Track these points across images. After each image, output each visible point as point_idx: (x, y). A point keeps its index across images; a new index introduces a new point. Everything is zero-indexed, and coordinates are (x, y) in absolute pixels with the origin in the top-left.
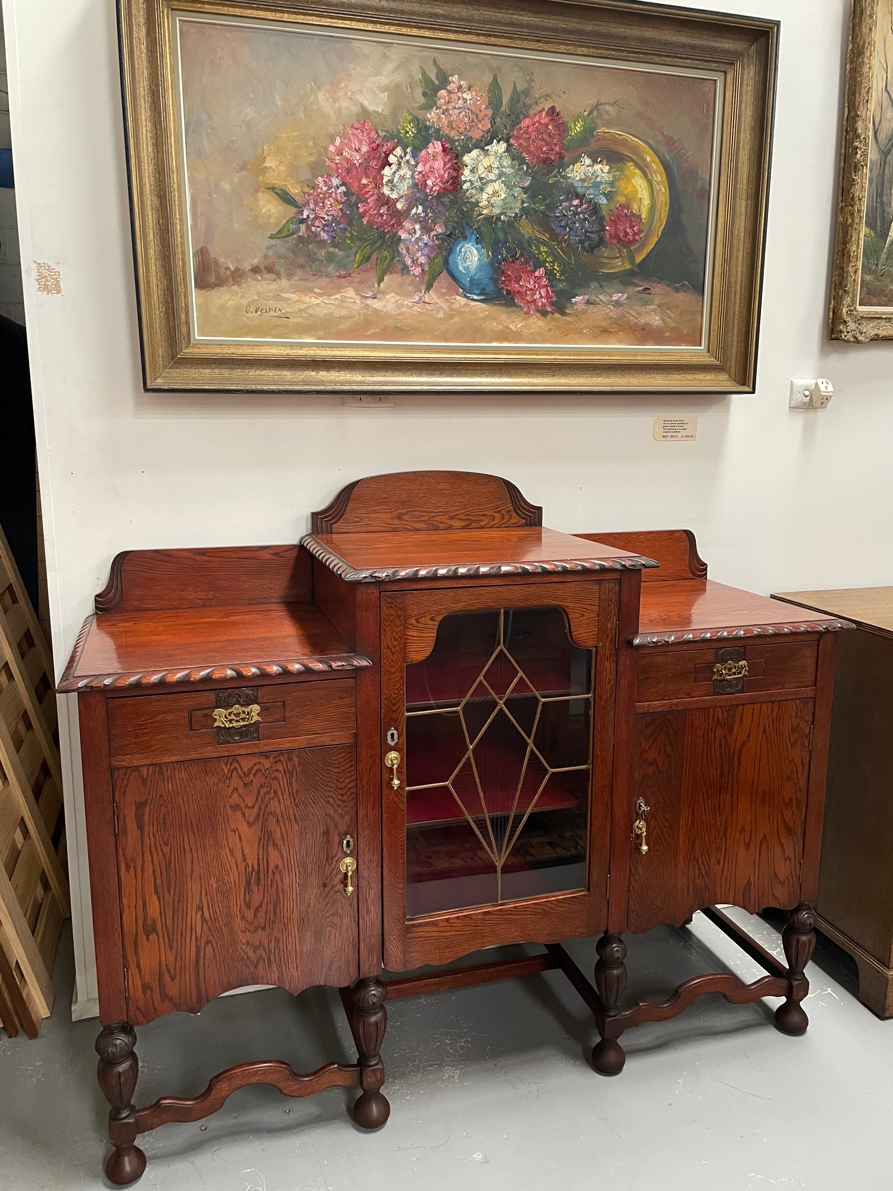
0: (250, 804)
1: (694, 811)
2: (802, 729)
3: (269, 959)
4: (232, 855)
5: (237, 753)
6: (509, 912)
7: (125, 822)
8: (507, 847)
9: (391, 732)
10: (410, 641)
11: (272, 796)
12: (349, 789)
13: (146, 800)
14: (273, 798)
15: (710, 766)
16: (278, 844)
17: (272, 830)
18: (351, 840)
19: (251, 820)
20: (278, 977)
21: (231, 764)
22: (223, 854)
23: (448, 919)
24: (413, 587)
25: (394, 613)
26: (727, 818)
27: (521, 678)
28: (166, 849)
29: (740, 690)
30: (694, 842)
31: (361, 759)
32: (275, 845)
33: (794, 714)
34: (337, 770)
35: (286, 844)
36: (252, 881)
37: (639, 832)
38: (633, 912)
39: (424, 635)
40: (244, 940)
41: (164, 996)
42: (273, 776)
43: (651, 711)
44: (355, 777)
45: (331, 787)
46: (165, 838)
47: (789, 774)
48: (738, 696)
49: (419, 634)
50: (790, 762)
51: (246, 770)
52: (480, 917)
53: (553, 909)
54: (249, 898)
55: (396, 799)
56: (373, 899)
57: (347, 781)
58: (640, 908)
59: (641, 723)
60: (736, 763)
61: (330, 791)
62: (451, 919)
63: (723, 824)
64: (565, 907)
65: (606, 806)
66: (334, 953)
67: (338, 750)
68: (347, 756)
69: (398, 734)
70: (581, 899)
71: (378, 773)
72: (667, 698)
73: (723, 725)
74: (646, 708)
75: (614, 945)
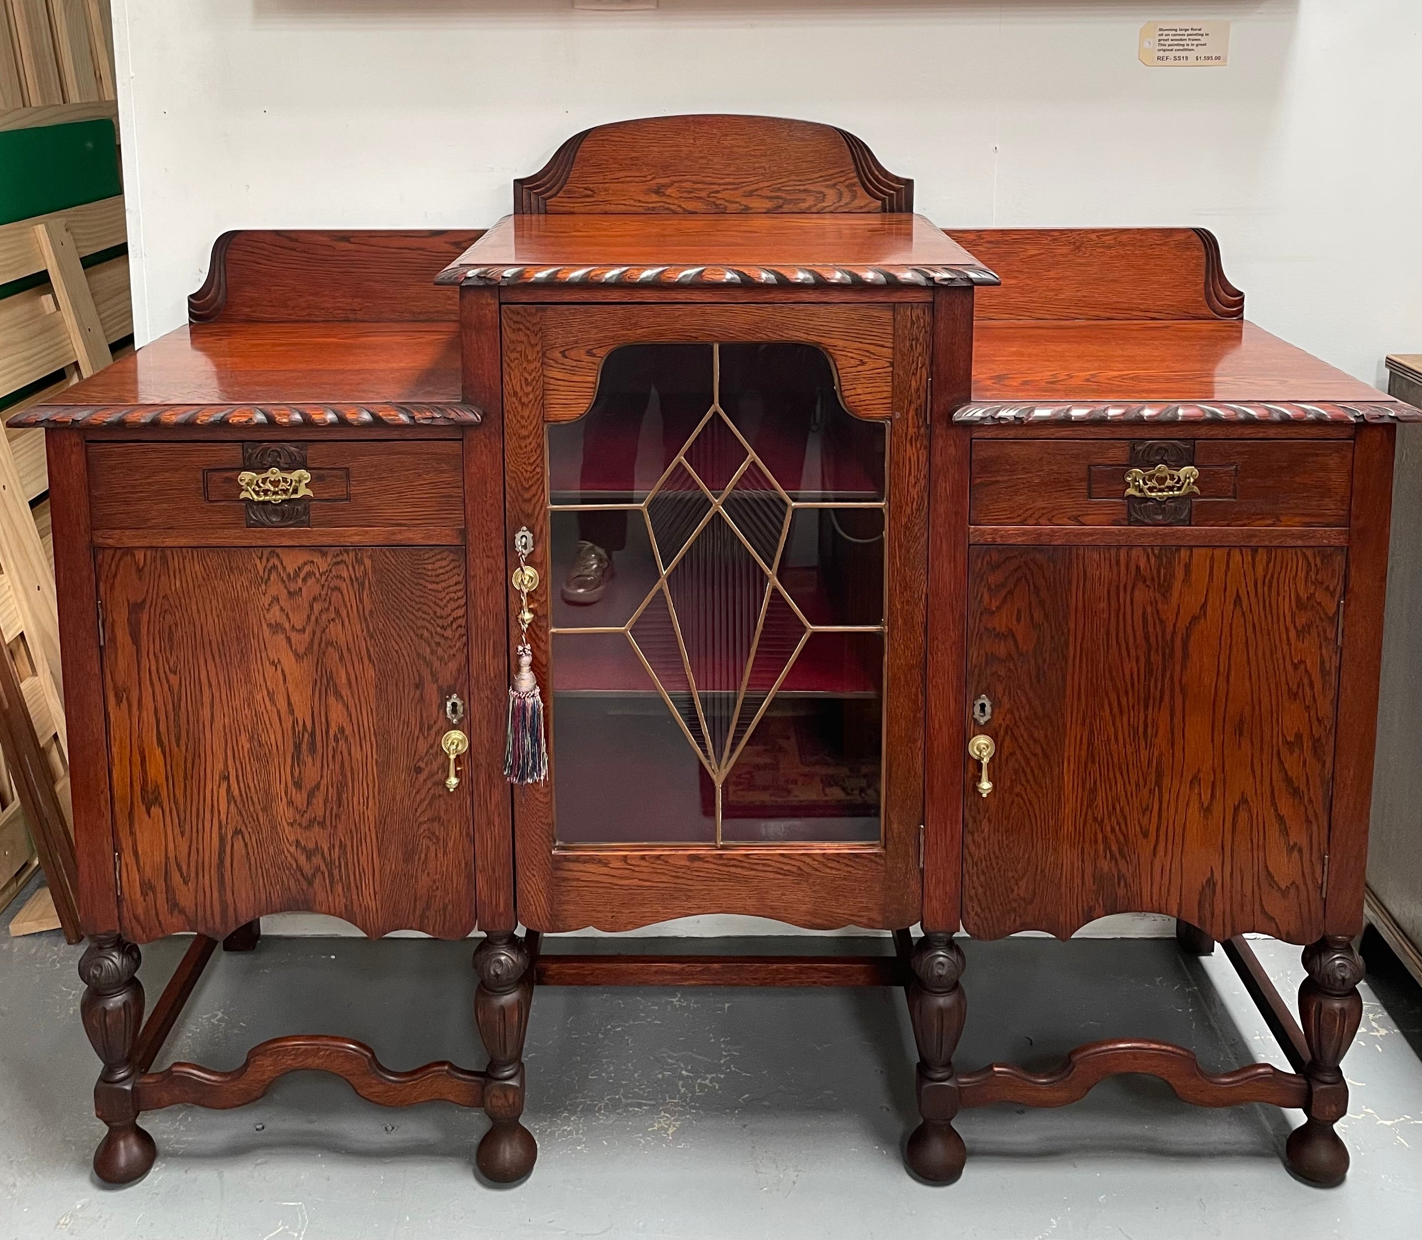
0: (299, 626)
1: (1092, 732)
2: (1320, 604)
3: (331, 875)
4: (272, 700)
5: (276, 542)
6: (732, 863)
7: (113, 631)
8: (731, 752)
9: (522, 533)
10: (552, 387)
11: (333, 616)
12: (455, 619)
13: (144, 601)
14: (333, 620)
15: (1125, 654)
16: (344, 693)
17: (334, 670)
18: (459, 703)
19: (301, 650)
20: (346, 906)
21: (268, 560)
22: (259, 697)
23: (625, 856)
24: (557, 299)
25: (524, 339)
26: (1161, 755)
27: (753, 463)
28: (174, 679)
29: (1184, 520)
30: (1093, 791)
31: (472, 574)
32: (338, 695)
33: (1302, 575)
34: (435, 586)
35: (356, 697)
36: (304, 747)
38: (971, 899)
39: (575, 378)
40: (292, 838)
41: (174, 905)
42: (332, 585)
43: (999, 541)
44: (463, 601)
45: (424, 612)
46: (171, 664)
47: (1295, 688)
48: (1178, 530)
49: (568, 377)
50: (1295, 667)
51: (290, 570)
52: (683, 863)
53: (816, 870)
54: (300, 772)
56: (497, 805)
57: (452, 605)
58: (985, 894)
59: (980, 561)
60: (1178, 654)
61: (424, 619)
62: (634, 857)
63: (1154, 764)
64: (839, 870)
65: (915, 702)
66: (434, 882)
67: (436, 554)
68: (451, 566)
69: (533, 538)
70: (871, 861)
71: (502, 602)
72: (1032, 522)
73: (1148, 582)
74: (990, 536)
75: (937, 953)
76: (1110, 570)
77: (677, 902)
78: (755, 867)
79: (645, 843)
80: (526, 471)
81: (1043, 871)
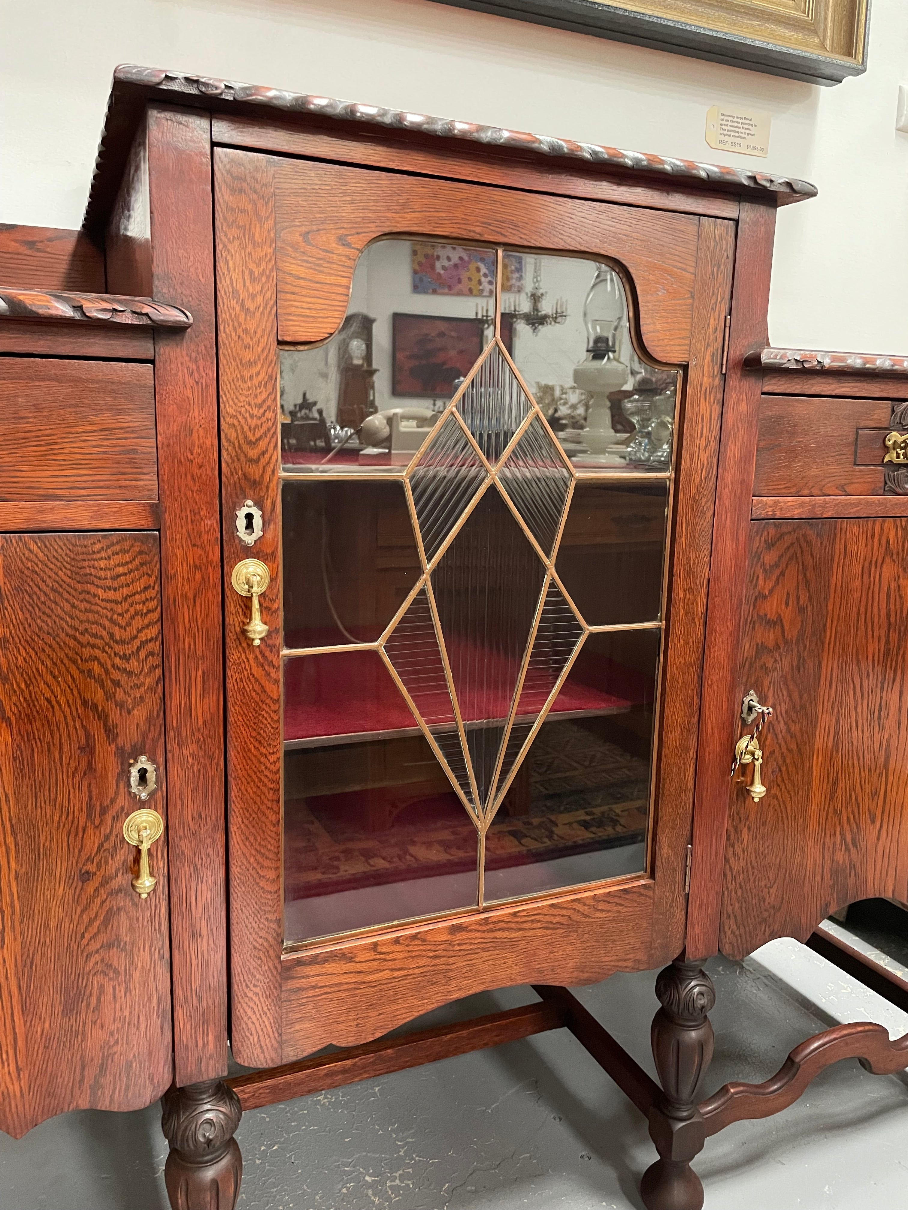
6: (501, 925)
8: (498, 789)
9: (244, 511)
10: (289, 289)
12: (143, 644)
15: (870, 636)
23: (375, 944)
26: (890, 736)
27: (537, 419)
30: (835, 783)
31: (171, 572)
34: (111, 595)
37: (747, 759)
38: (729, 917)
43: (780, 514)
44: (156, 615)
45: (95, 636)
52: (445, 937)
53: (586, 916)
55: (257, 672)
56: (206, 908)
57: (138, 622)
58: (741, 908)
59: (758, 538)
61: (93, 646)
62: (385, 943)
63: (884, 747)
64: (608, 911)
65: (690, 706)
66: (112, 1033)
67: (113, 545)
68: (137, 561)
69: (263, 516)
70: (642, 894)
71: (216, 611)
72: (806, 492)
73: (894, 557)
74: (771, 509)
75: (693, 983)
76: (866, 545)
77: (435, 989)
78: (524, 926)
79: (395, 923)
80: (252, 416)
81: (790, 874)
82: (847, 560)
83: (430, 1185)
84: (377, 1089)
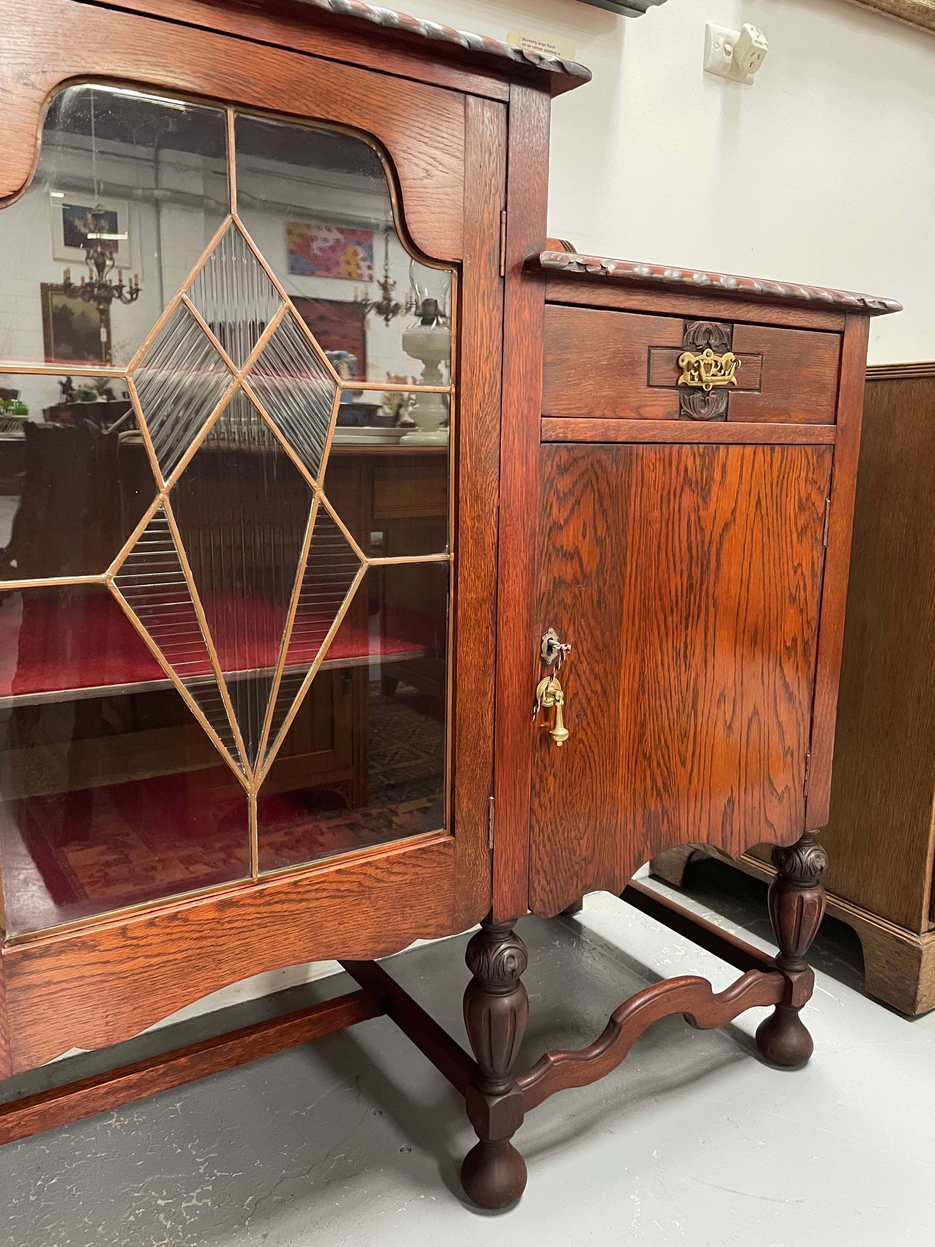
1: (643, 659)
2: (814, 504)
6: (277, 898)
15: (672, 570)
23: (124, 929)
27: (289, 313)
29: (722, 414)
30: (643, 725)
33: (803, 474)
37: (549, 702)
38: (538, 872)
48: (720, 427)
50: (795, 570)
52: (211, 915)
53: (379, 881)
58: (551, 863)
59: (549, 463)
60: (713, 565)
62: (137, 926)
63: (692, 686)
64: (405, 874)
65: (485, 644)
70: (441, 853)
72: (598, 413)
73: (693, 486)
74: (561, 430)
75: (503, 946)
76: (664, 473)
77: (205, 974)
78: (306, 896)
79: (150, 903)
81: (601, 823)
82: (645, 489)
83: (231, 1201)
84: (178, 1105)
